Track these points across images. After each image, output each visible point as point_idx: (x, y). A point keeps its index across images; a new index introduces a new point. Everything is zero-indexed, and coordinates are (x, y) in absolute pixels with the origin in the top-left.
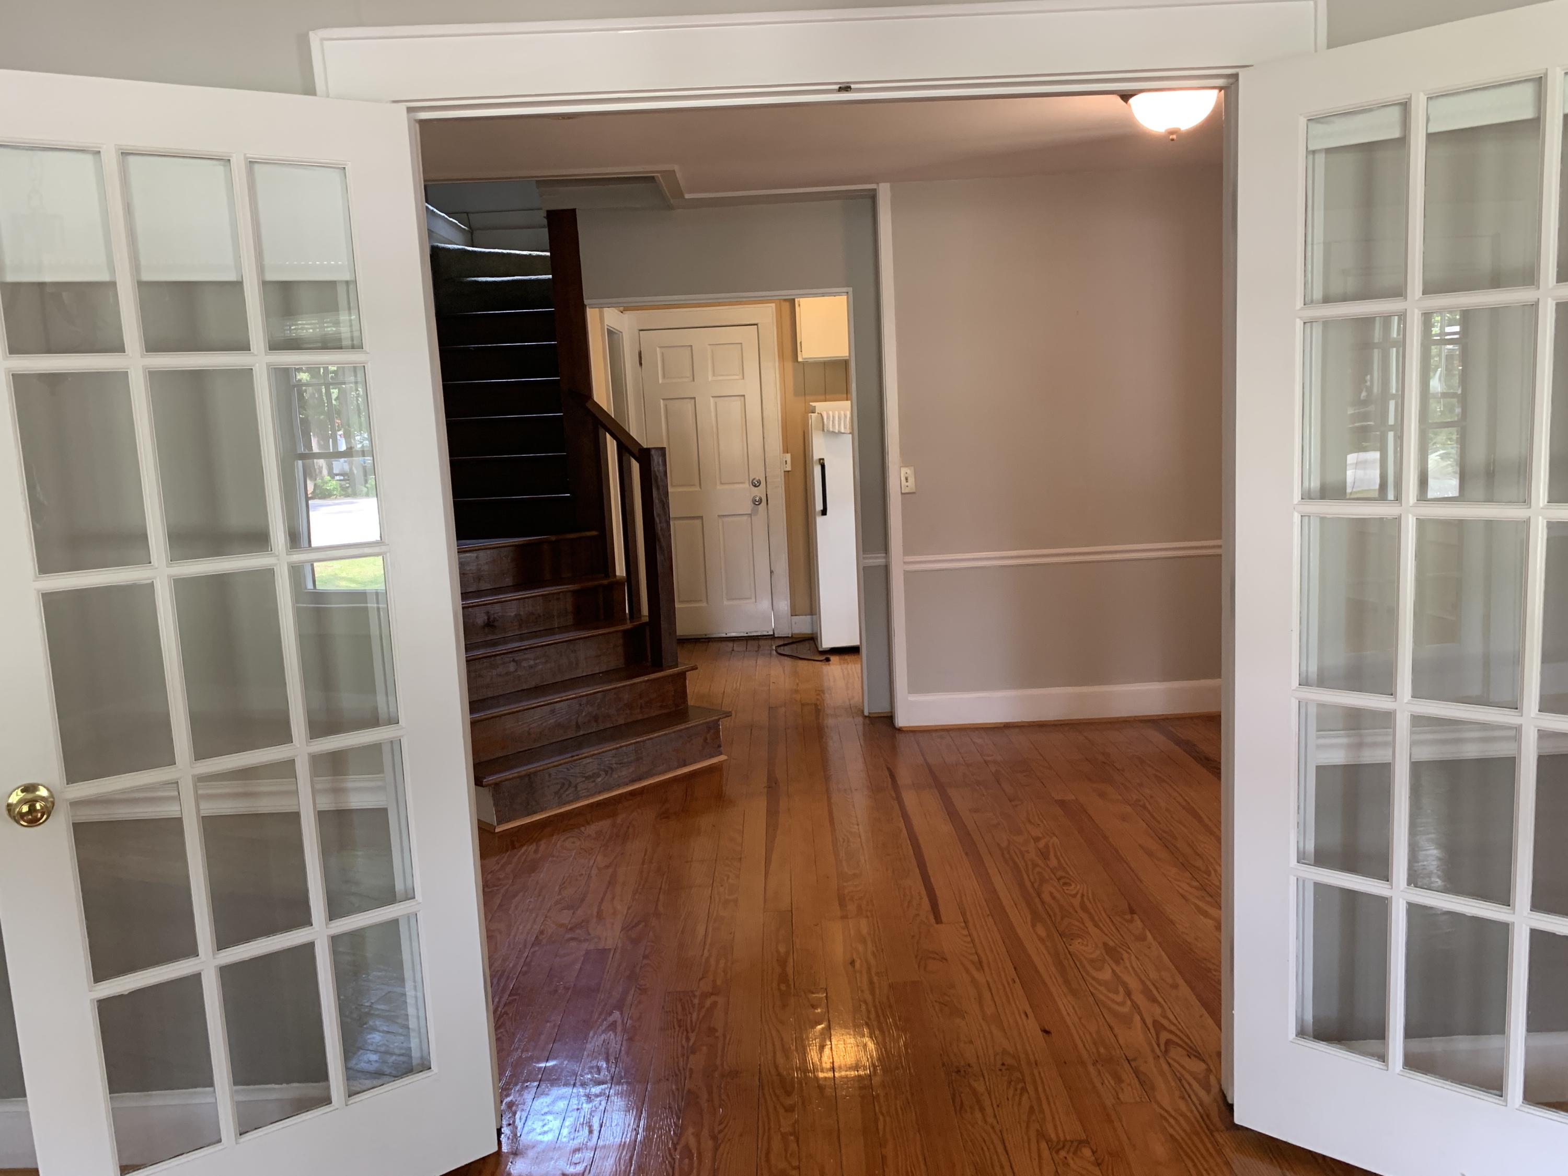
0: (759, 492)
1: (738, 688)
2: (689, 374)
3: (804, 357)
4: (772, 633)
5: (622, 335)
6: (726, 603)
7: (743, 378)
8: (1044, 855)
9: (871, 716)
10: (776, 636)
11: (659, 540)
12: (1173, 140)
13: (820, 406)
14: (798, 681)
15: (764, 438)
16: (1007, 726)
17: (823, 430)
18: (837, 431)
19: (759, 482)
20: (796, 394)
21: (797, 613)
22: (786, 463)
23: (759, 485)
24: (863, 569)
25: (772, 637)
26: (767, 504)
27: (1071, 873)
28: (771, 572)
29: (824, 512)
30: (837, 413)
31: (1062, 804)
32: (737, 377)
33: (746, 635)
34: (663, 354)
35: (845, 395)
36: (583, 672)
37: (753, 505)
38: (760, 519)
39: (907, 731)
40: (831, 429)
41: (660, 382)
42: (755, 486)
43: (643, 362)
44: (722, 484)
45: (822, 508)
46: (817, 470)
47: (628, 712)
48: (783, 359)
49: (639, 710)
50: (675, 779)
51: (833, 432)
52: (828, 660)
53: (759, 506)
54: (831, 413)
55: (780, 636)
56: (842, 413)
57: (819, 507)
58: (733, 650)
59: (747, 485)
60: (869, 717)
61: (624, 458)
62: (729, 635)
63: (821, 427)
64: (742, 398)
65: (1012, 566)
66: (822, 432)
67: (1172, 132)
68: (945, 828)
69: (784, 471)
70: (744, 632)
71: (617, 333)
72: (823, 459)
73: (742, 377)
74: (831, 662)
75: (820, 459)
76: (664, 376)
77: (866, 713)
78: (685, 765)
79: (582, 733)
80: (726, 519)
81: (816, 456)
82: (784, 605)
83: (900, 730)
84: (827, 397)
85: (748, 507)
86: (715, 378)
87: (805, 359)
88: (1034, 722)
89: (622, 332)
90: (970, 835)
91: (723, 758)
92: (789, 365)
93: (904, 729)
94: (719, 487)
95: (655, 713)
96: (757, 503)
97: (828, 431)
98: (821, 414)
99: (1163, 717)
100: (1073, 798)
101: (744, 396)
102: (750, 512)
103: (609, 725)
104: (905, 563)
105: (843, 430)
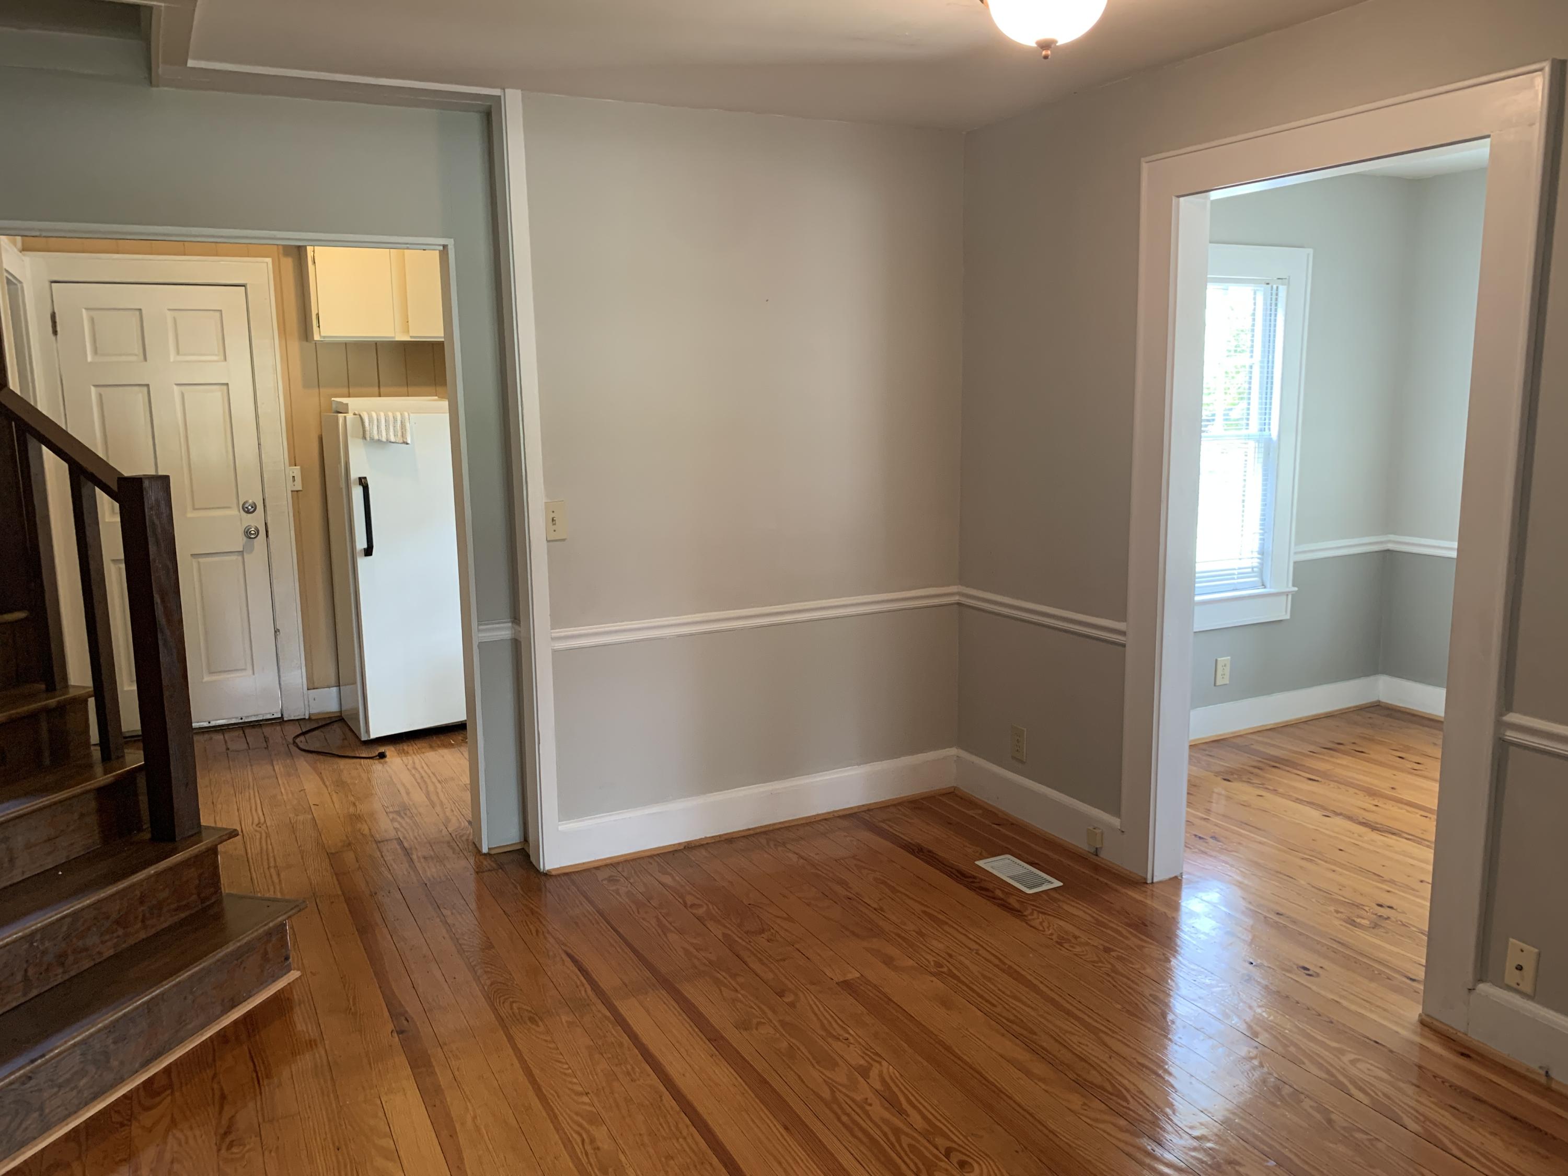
0: (255, 521)
1: (262, 820)
2: (138, 349)
3: (322, 334)
4: (280, 716)
5: (22, 288)
6: (206, 679)
7: (225, 360)
8: (892, 1102)
9: (493, 852)
10: (285, 719)
11: (162, 632)
12: (1046, 57)
13: (355, 404)
14: (352, 799)
15: (259, 444)
16: (689, 847)
17: (364, 437)
18: (384, 439)
19: (254, 507)
20: (306, 385)
21: (316, 686)
22: (294, 480)
23: (253, 512)
24: (479, 646)
25: (280, 721)
26: (267, 536)
27: (956, 1139)
28: (276, 631)
29: (368, 552)
30: (382, 414)
31: (847, 985)
32: (215, 358)
33: (241, 721)
34: (92, 321)
35: (377, 389)
36: (23, 873)
37: (245, 539)
38: (257, 558)
39: (559, 875)
40: (376, 437)
41: (89, 359)
42: (248, 512)
43: (58, 329)
44: (194, 509)
45: (366, 546)
46: (357, 492)
47: (120, 932)
48: (285, 333)
49: (139, 925)
50: (222, 1036)
51: (379, 441)
52: (382, 756)
53: (256, 540)
54: (374, 414)
55: (292, 718)
56: (390, 414)
57: (361, 544)
58: (228, 749)
59: (235, 512)
60: (488, 855)
61: (85, 491)
62: (213, 723)
63: (362, 433)
64: (225, 387)
65: (691, 635)
66: (361, 441)
67: (1046, 45)
68: (723, 1074)
69: (292, 491)
70: (237, 718)
71: (15, 284)
72: (365, 478)
73: (222, 358)
74: (387, 759)
75: (360, 479)
76: (95, 351)
77: (485, 850)
78: (234, 1005)
79: (35, 992)
80: (201, 560)
81: (355, 475)
82: (296, 676)
83: (547, 875)
84: (351, 391)
85: (239, 542)
86: (180, 358)
87: (324, 337)
88: (720, 836)
89: (20, 282)
90: (766, 1082)
91: (294, 975)
92: (295, 346)
93: (554, 873)
94: (190, 515)
95: (167, 921)
96: (252, 536)
97: (372, 439)
98: (360, 415)
99: (865, 808)
100: (858, 975)
101: (227, 384)
102: (241, 549)
103: (86, 964)
104: (553, 639)
105: (393, 439)
